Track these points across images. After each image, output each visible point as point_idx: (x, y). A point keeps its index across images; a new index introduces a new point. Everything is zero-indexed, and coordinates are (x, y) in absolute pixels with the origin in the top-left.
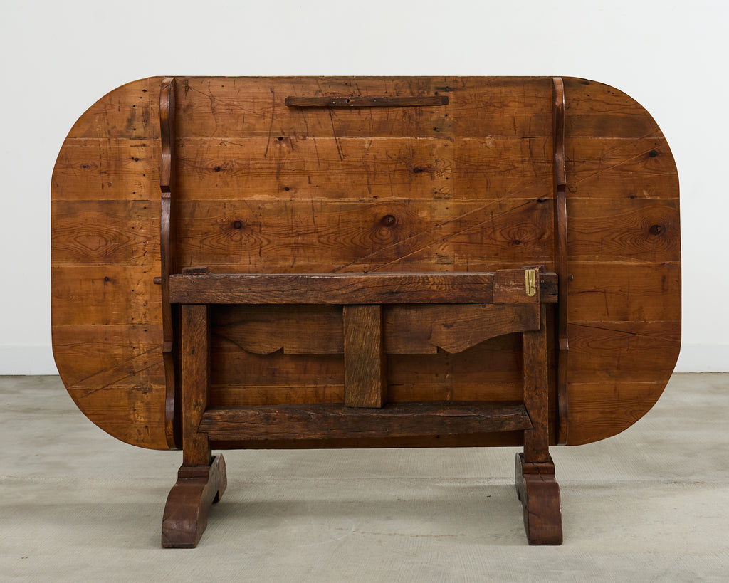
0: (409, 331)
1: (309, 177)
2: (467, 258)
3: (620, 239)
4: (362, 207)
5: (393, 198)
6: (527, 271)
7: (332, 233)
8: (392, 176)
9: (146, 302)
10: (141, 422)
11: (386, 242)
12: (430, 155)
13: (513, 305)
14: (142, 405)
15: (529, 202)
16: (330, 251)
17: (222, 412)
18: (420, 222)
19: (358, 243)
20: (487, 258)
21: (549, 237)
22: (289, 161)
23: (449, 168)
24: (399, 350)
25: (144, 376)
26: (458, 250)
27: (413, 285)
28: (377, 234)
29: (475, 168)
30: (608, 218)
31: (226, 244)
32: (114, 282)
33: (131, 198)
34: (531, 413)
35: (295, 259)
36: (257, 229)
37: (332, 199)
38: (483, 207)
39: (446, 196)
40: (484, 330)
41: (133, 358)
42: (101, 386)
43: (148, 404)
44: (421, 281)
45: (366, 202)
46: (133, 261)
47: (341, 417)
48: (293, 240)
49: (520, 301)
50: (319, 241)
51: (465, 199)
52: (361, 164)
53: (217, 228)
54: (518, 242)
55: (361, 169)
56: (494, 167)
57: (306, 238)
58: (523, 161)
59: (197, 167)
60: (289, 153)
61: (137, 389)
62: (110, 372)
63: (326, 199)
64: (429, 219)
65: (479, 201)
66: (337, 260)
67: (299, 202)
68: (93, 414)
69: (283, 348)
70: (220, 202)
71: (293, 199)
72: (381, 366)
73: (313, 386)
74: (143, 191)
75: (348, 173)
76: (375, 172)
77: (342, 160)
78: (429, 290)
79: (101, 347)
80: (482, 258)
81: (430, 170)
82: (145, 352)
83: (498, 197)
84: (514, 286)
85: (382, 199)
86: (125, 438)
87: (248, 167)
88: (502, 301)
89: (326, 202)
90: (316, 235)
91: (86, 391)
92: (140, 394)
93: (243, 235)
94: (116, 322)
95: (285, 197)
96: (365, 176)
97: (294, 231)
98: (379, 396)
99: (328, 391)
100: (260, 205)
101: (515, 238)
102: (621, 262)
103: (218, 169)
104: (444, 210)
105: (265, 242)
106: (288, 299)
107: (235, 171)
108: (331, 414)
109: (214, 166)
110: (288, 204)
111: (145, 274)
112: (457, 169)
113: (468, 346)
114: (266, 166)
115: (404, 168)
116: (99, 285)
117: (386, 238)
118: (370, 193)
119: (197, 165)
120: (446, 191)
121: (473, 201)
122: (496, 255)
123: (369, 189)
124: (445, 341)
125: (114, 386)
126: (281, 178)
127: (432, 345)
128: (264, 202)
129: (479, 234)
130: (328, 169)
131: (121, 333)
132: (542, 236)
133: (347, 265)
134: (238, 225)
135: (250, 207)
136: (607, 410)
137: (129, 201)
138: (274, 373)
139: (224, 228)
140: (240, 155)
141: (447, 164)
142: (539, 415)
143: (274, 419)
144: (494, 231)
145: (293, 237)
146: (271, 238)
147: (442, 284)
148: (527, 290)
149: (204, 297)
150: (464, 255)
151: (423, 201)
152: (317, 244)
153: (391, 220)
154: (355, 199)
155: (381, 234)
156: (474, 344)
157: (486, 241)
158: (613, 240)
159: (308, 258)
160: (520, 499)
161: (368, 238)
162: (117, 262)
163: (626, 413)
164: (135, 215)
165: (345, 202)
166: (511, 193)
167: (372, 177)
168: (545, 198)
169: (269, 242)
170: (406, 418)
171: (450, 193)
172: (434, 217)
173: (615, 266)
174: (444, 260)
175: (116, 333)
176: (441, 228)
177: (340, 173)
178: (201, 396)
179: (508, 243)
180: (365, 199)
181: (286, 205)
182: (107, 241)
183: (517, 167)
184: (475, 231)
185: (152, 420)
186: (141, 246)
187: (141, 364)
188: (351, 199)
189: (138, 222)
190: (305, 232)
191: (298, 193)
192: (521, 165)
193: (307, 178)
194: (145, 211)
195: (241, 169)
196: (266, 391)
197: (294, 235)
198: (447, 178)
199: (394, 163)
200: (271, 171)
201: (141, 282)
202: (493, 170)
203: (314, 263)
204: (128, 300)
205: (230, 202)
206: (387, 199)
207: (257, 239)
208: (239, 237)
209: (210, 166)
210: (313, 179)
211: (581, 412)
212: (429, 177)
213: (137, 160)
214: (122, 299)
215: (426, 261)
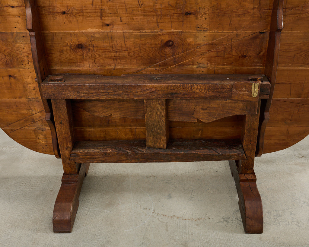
0: (181, 110)
1: (120, 17)
2: (215, 65)
3: (305, 55)
4: (154, 36)
5: (172, 30)
6: (254, 83)
7: (136, 51)
8: (172, 17)
9: (35, 88)
10: (43, 143)
11: (168, 56)
12: (196, 4)
13: (243, 101)
14: (42, 136)
15: (254, 33)
16: (135, 61)
17: (81, 151)
18: (188, 44)
19: (152, 56)
20: (227, 65)
21: (264, 54)
22: (108, 8)
23: (207, 12)
24: (176, 119)
25: (41, 123)
26: (210, 61)
27: (185, 89)
28: (163, 51)
29: (224, 12)
30: (300, 43)
31: (75, 57)
32: (15, 78)
33: (15, 30)
34: (246, 152)
35: (115, 65)
36: (92, 48)
37: (135, 31)
38: (227, 36)
39: (205, 29)
40: (224, 112)
41: (33, 115)
42: (19, 128)
43: (45, 136)
44: (190, 87)
45: (156, 33)
46: (23, 66)
47: (145, 153)
48: (113, 55)
49: (247, 99)
50: (129, 55)
51: (216, 31)
52: (153, 9)
53: (68, 48)
54: (245, 56)
55: (152, 13)
56: (236, 12)
57: (121, 54)
58: (254, 8)
59: (51, 12)
60: (107, 3)
61: (38, 129)
62: (23, 121)
63: (131, 31)
64: (193, 43)
65: (225, 32)
66: (140, 65)
67: (115, 33)
68: (18, 140)
69: (112, 114)
70: (68, 33)
71: (111, 31)
72: (166, 129)
73: (129, 128)
74: (20, 26)
75: (144, 15)
76: (161, 15)
77: (140, 7)
78: (194, 92)
79: (15, 110)
80: (223, 65)
81: (195, 14)
82: (39, 112)
83: (236, 30)
84: (245, 91)
85: (165, 31)
86: (37, 150)
87: (82, 11)
88: (237, 99)
89: (132, 33)
90: (127, 52)
91: (12, 130)
92: (40, 131)
93: (84, 52)
94: (20, 98)
95: (107, 30)
96: (155, 17)
97: (114, 50)
98: (165, 143)
99: (137, 130)
100: (92, 34)
101: (244, 54)
102: (304, 68)
103: (64, 13)
104: (203, 38)
105: (97, 56)
106: (111, 97)
107: (75, 14)
108: (139, 152)
109: (61, 11)
110: (109, 34)
111: (31, 73)
112: (212, 13)
113: (215, 120)
114: (93, 11)
115: (180, 12)
116: (6, 79)
117: (168, 53)
118: (158, 27)
119: (51, 10)
120: (205, 27)
121: (221, 33)
122: (232, 63)
123: (158, 25)
124: (202, 116)
125: (26, 128)
126: (103, 18)
127: (195, 118)
128: (94, 33)
129: (223, 52)
130: (132, 13)
131: (24, 103)
132: (260, 53)
133: (145, 68)
134: (80, 46)
135: (87, 36)
136: (281, 139)
137: (13, 33)
138: (108, 122)
139: (72, 48)
140: (76, 4)
141: (207, 10)
142: (250, 153)
143: (109, 154)
144: (232, 50)
145: (113, 53)
146: (100, 54)
147: (202, 89)
148: (253, 94)
149: (63, 96)
150: (213, 63)
151: (191, 32)
152: (128, 57)
153: (171, 43)
154: (149, 31)
155: (165, 51)
156: (218, 119)
157: (226, 55)
158: (301, 55)
159: (123, 64)
160: (233, 176)
161: (158, 54)
162: (14, 67)
163: (291, 140)
164: (19, 41)
165: (143, 33)
166: (244, 28)
167: (160, 17)
168: (265, 31)
169: (100, 56)
170: (179, 154)
171: (207, 27)
172: (197, 41)
173: (299, 70)
174: (201, 65)
175: (21, 103)
176: (200, 48)
177: (140, 16)
178: (69, 144)
179: (239, 57)
180: (155, 31)
181: (108, 35)
182: (6, 56)
183: (250, 12)
184: (220, 50)
185: (48, 143)
186: (26, 58)
187: (38, 118)
188: (147, 31)
189: (21, 45)
190: (120, 50)
191: (115, 27)
192: (252, 11)
193: (119, 18)
194: (24, 38)
195: (78, 13)
196: (105, 130)
197: (114, 52)
198: (206, 19)
199: (173, 9)
200: (97, 14)
201: (30, 78)
202: (234, 14)
203: (126, 67)
204: (24, 87)
205: (74, 33)
206: (169, 31)
207: (92, 54)
208: (82, 53)
209: (59, 11)
210: (123, 19)
211: (268, 140)
212: (195, 18)
213: (13, 7)
214: (21, 86)
215: (191, 66)
